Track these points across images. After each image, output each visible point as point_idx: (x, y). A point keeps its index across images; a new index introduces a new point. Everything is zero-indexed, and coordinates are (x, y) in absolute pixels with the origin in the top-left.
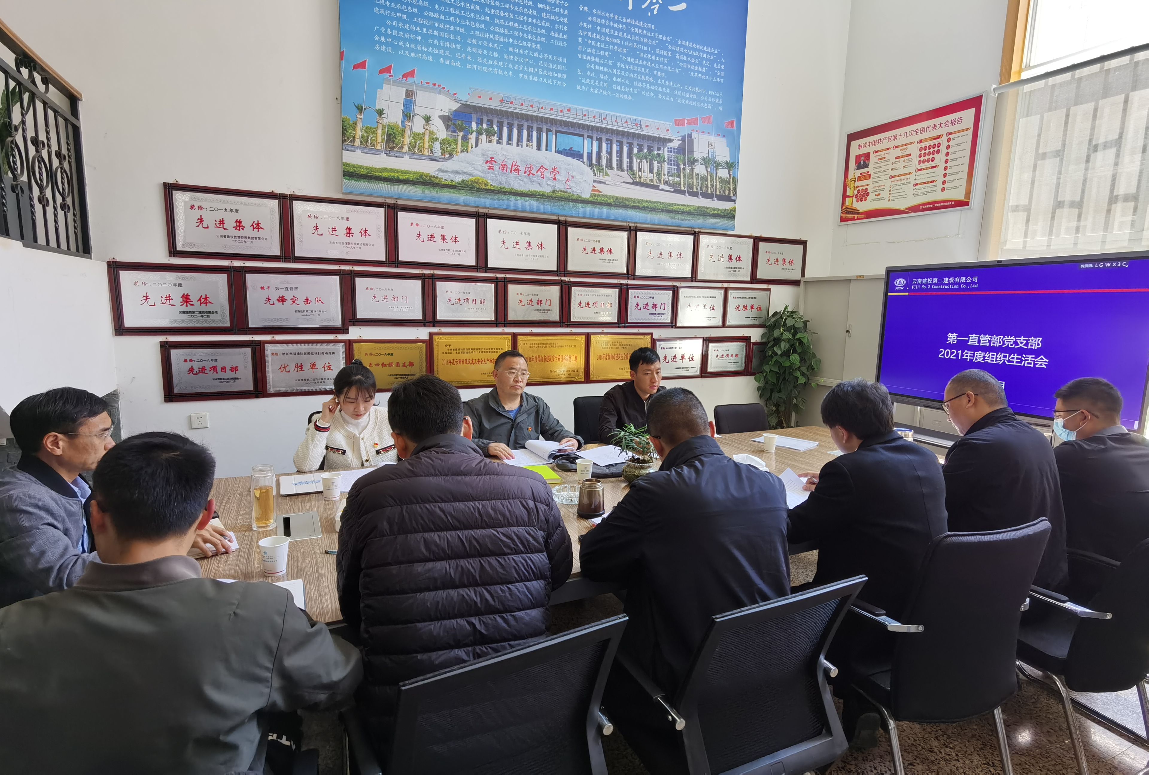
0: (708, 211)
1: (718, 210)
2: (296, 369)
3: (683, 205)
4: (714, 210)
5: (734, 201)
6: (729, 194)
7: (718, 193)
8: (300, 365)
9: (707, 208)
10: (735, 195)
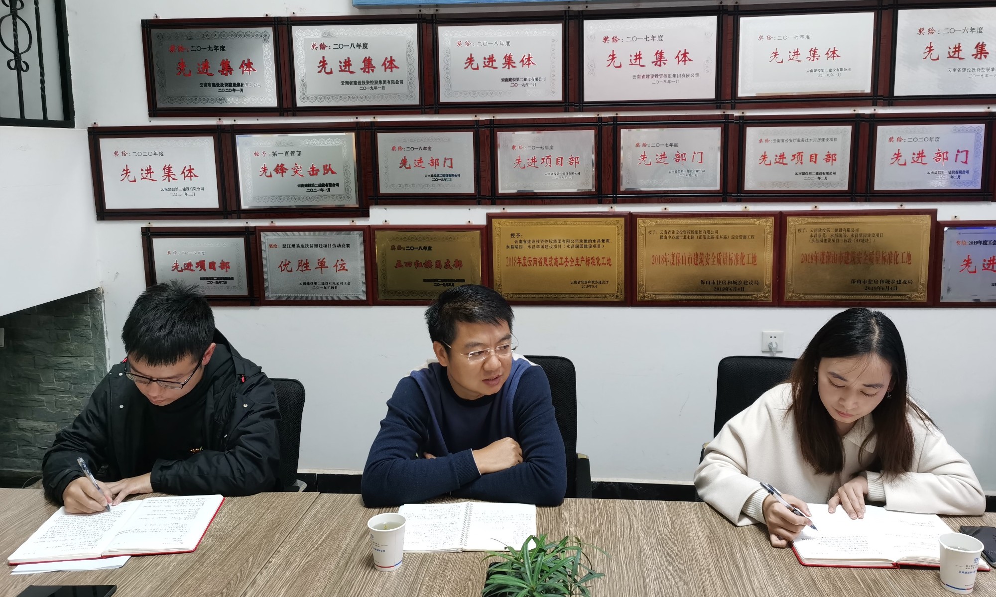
2: (300, 268)
8: (304, 261)
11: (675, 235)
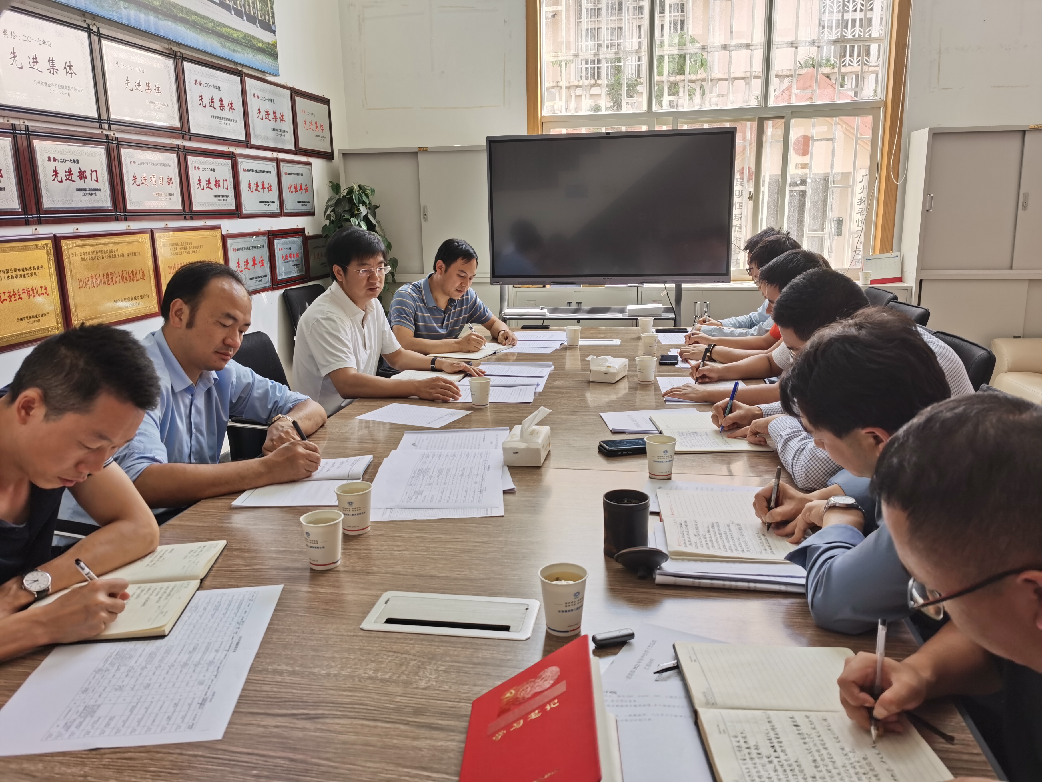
0: (255, 42)
1: (263, 42)
3: (231, 28)
4: (259, 42)
5: (274, 32)
6: (269, 21)
7: (260, 18)
9: (254, 38)
10: (274, 23)
11: (91, 256)
